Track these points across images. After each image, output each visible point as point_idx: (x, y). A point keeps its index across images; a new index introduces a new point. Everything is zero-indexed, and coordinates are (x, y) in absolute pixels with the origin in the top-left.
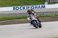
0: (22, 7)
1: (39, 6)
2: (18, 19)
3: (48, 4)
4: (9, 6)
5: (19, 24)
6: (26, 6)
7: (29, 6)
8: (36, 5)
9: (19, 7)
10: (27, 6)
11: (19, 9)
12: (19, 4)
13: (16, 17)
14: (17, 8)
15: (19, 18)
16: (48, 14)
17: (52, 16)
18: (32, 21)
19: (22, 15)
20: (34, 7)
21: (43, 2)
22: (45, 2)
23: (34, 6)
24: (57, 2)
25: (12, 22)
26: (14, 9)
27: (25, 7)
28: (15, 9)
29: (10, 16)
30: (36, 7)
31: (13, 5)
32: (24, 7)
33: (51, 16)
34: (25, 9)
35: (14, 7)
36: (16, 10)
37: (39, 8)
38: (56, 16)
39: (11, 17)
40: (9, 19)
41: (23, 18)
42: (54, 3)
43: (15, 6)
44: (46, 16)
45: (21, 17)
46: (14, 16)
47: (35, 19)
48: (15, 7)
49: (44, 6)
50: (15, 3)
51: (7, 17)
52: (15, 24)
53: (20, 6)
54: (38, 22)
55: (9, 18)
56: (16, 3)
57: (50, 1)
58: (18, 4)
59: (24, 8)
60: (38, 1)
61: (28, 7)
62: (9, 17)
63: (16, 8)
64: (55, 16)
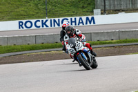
0: (41, 20)
1: (81, 18)
2: (31, 50)
3: (102, 14)
4: (9, 19)
5: (33, 61)
6: (49, 19)
7: (57, 19)
8: (72, 16)
9: (33, 21)
10: (52, 19)
11: (34, 27)
12: (33, 15)
13: (25, 44)
14: (28, 25)
15: (32, 47)
16: (103, 39)
17: (112, 43)
18: (77, 53)
19: (39, 41)
20: (69, 21)
21: (90, 8)
22: (95, 8)
23: (69, 18)
24: (122, 8)
25: (17, 57)
26: (20, 25)
27: (47, 21)
28: (23, 26)
29: (11, 44)
30: (73, 20)
31: (18, 15)
32: (44, 20)
33: (109, 43)
34: (47, 26)
35: (19, 22)
36: (25, 28)
37: (79, 23)
38: (121, 42)
39: (13, 46)
40: (9, 51)
41: (43, 49)
42: (116, 10)
43: (24, 19)
44: (96, 42)
45: (37, 45)
46: (20, 43)
47: (83, 47)
48: (24, 21)
49: (93, 18)
50: (22, 13)
51: (3, 45)
52: (24, 62)
53: (36, 18)
54: (90, 55)
55: (10, 47)
56: (26, 12)
57: (107, 7)
58: (31, 13)
59: (44, 24)
60: (78, 7)
61: (55, 21)
62: (9, 45)
63: (26, 23)
64: (118, 42)
